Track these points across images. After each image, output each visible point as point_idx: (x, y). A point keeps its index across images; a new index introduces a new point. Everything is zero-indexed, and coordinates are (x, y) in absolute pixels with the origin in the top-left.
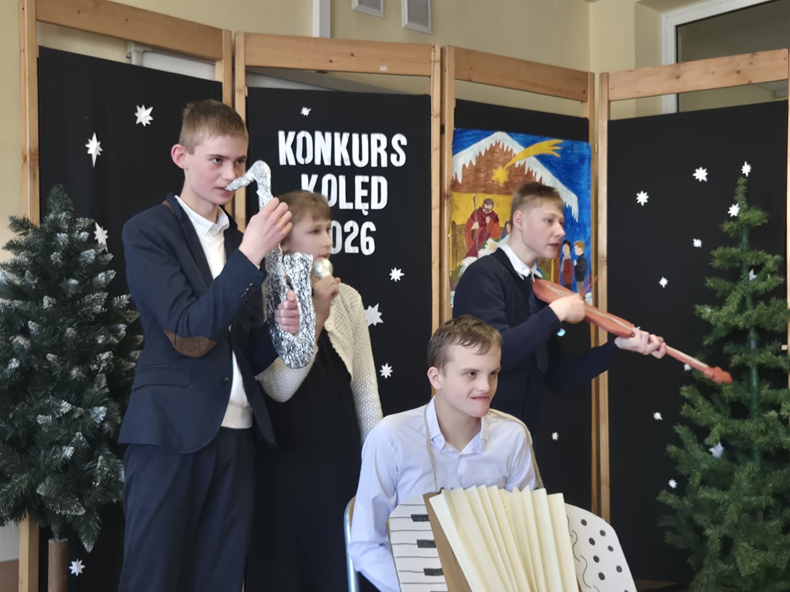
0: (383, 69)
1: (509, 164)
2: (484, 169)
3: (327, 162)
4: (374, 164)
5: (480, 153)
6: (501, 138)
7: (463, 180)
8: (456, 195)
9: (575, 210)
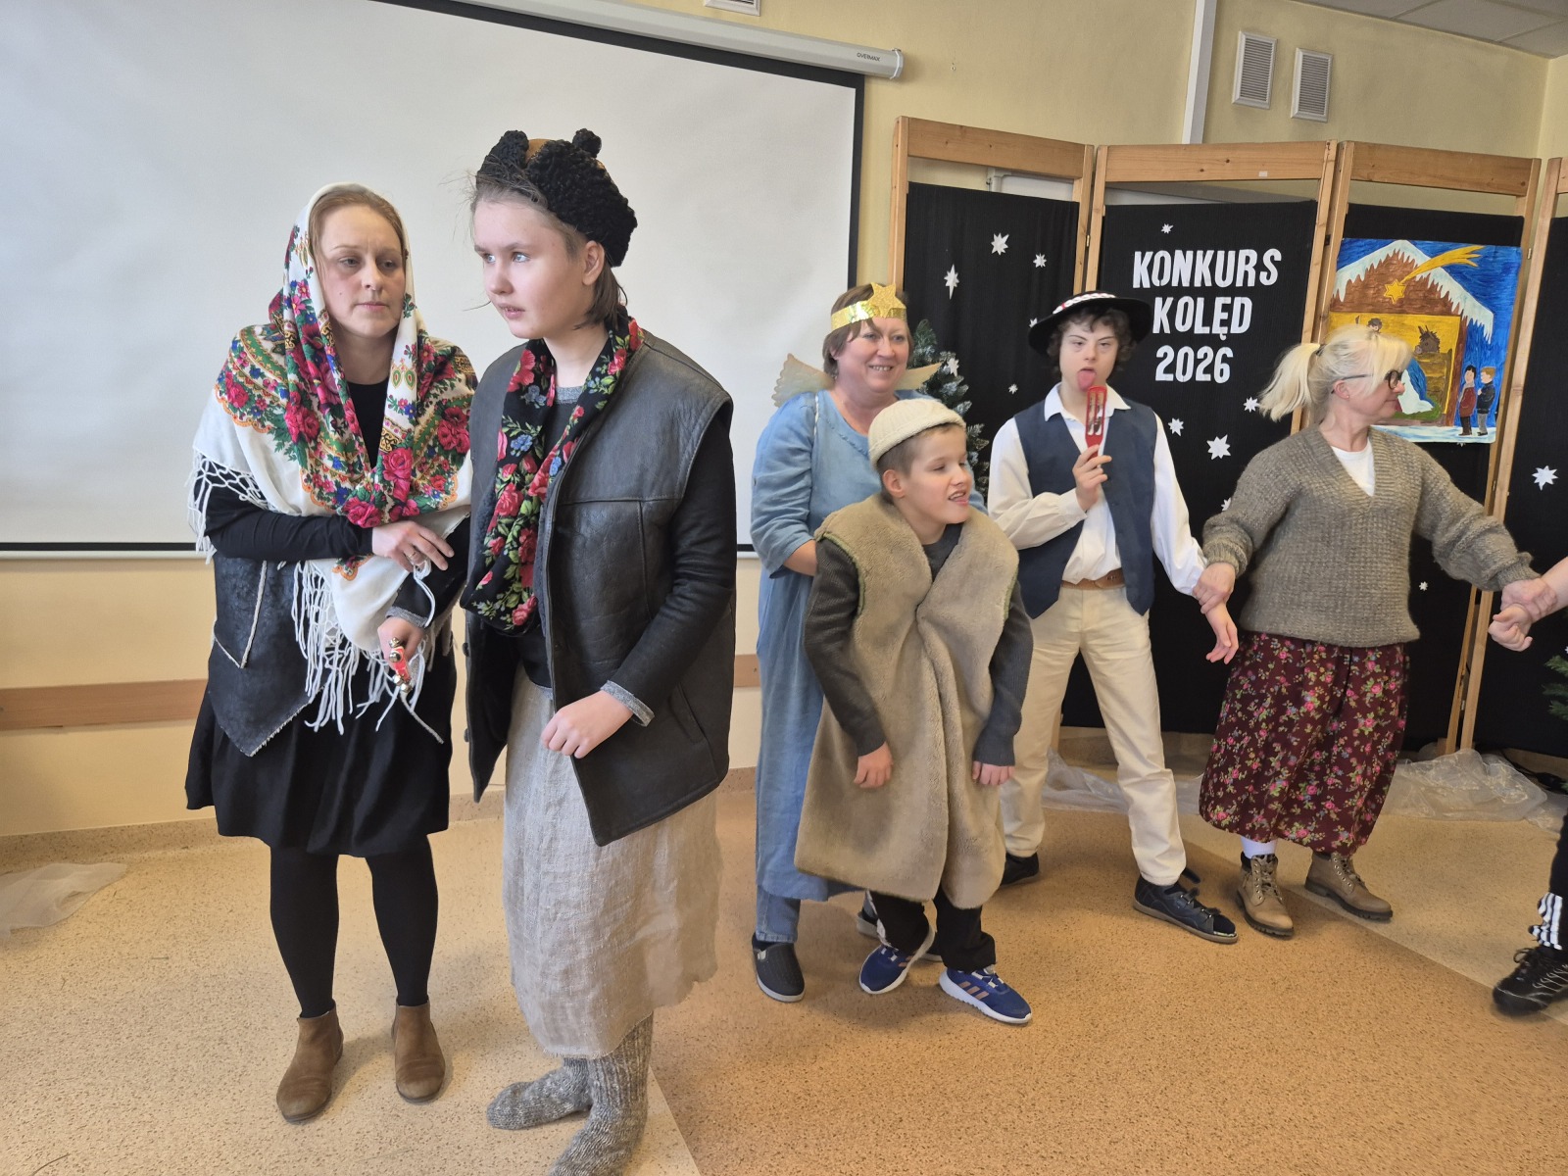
0: (1263, 174)
1: (1407, 278)
2: (1374, 284)
3: (1186, 283)
4: (1239, 283)
5: (1372, 266)
6: (1404, 248)
7: (1346, 298)
8: (1334, 316)
9: (1488, 331)
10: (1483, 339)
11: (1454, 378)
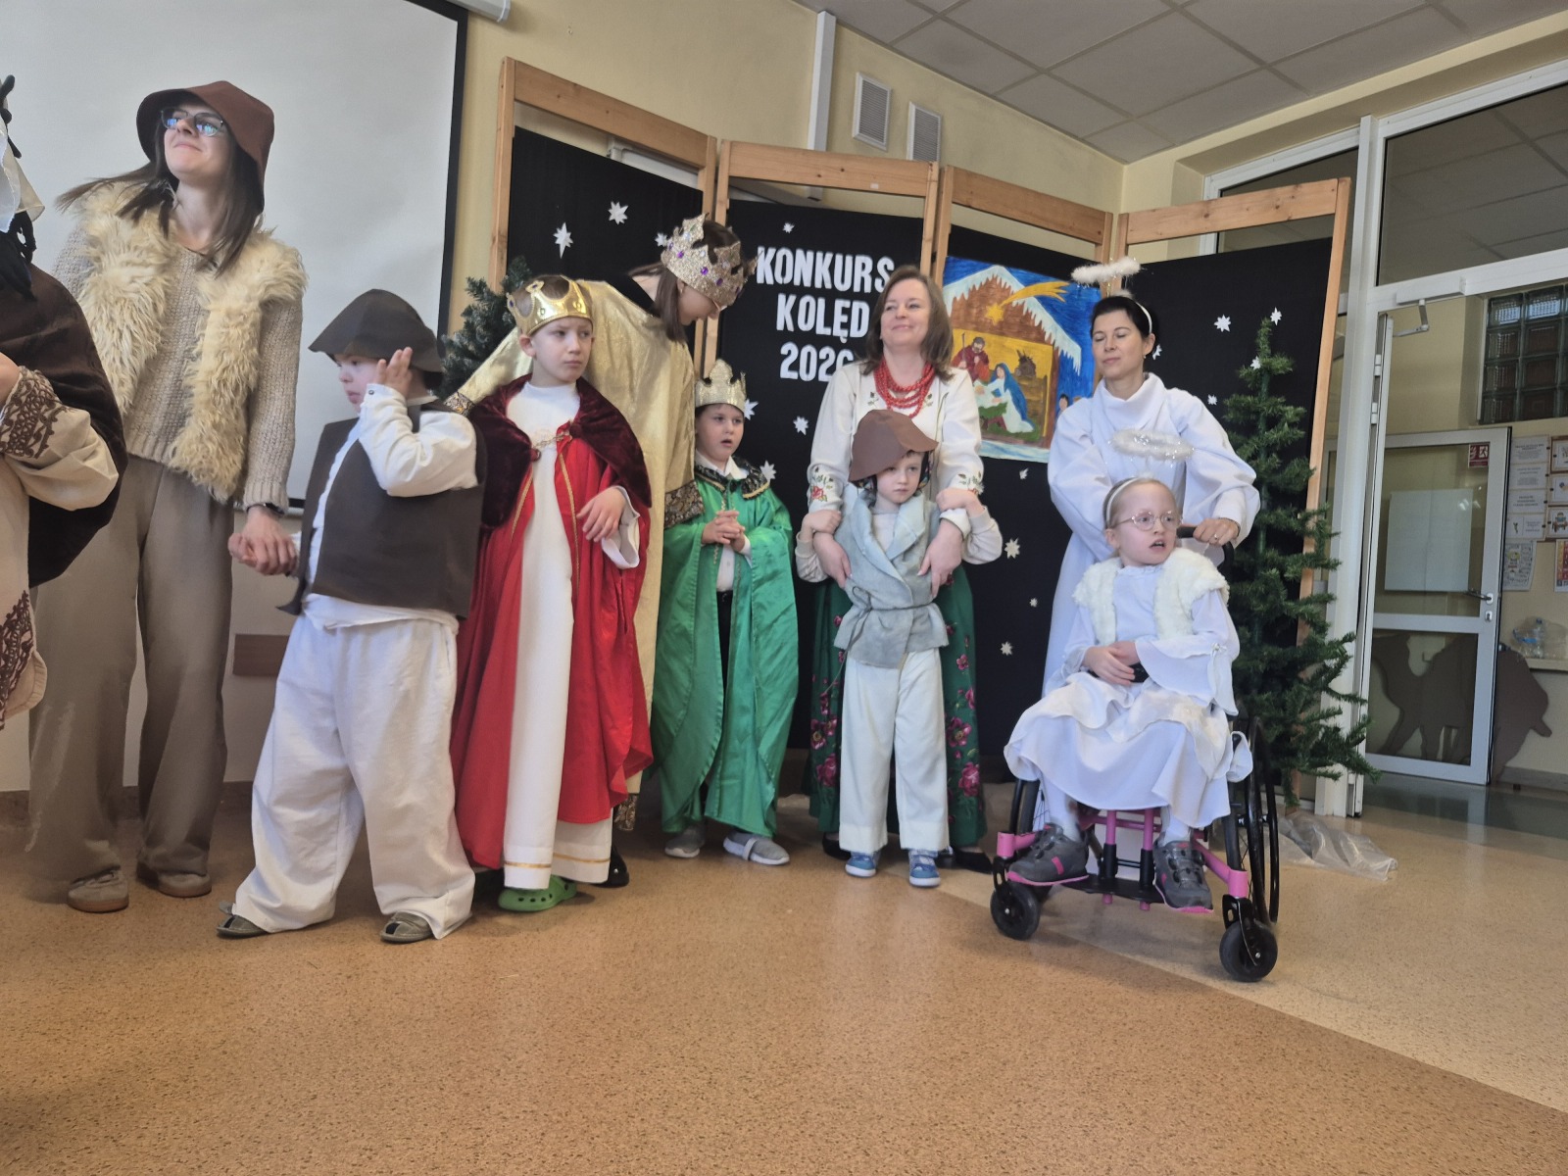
0: (875, 186)
1: (1005, 302)
2: (976, 304)
3: (807, 284)
4: (857, 289)
5: (974, 287)
6: (999, 273)
9: (1077, 363)
10: (1073, 371)
11: (1050, 403)
